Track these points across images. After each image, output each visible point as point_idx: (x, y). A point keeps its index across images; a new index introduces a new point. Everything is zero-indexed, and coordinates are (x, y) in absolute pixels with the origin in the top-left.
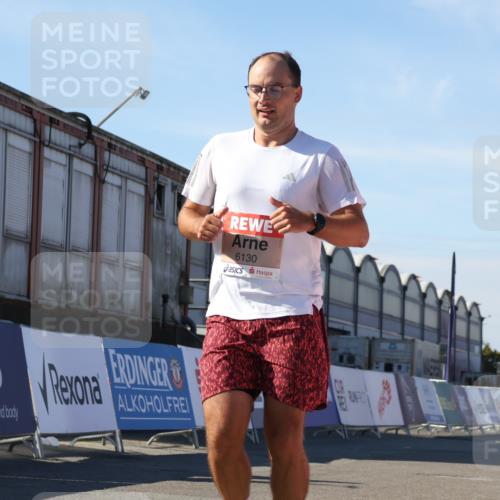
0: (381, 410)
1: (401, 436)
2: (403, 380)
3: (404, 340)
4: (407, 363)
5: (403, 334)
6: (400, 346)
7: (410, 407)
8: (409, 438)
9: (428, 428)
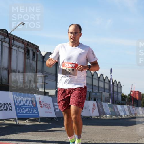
0: (93, 112)
1: (99, 119)
2: (99, 103)
3: (99, 92)
4: (100, 99)
5: (99, 90)
6: (98, 94)
7: (101, 111)
8: (101, 119)
9: (106, 116)
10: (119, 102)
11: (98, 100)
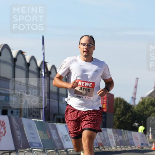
2: (14, 120)
4: (17, 109)
7: (19, 138)
10: (61, 117)
11: (12, 112)
